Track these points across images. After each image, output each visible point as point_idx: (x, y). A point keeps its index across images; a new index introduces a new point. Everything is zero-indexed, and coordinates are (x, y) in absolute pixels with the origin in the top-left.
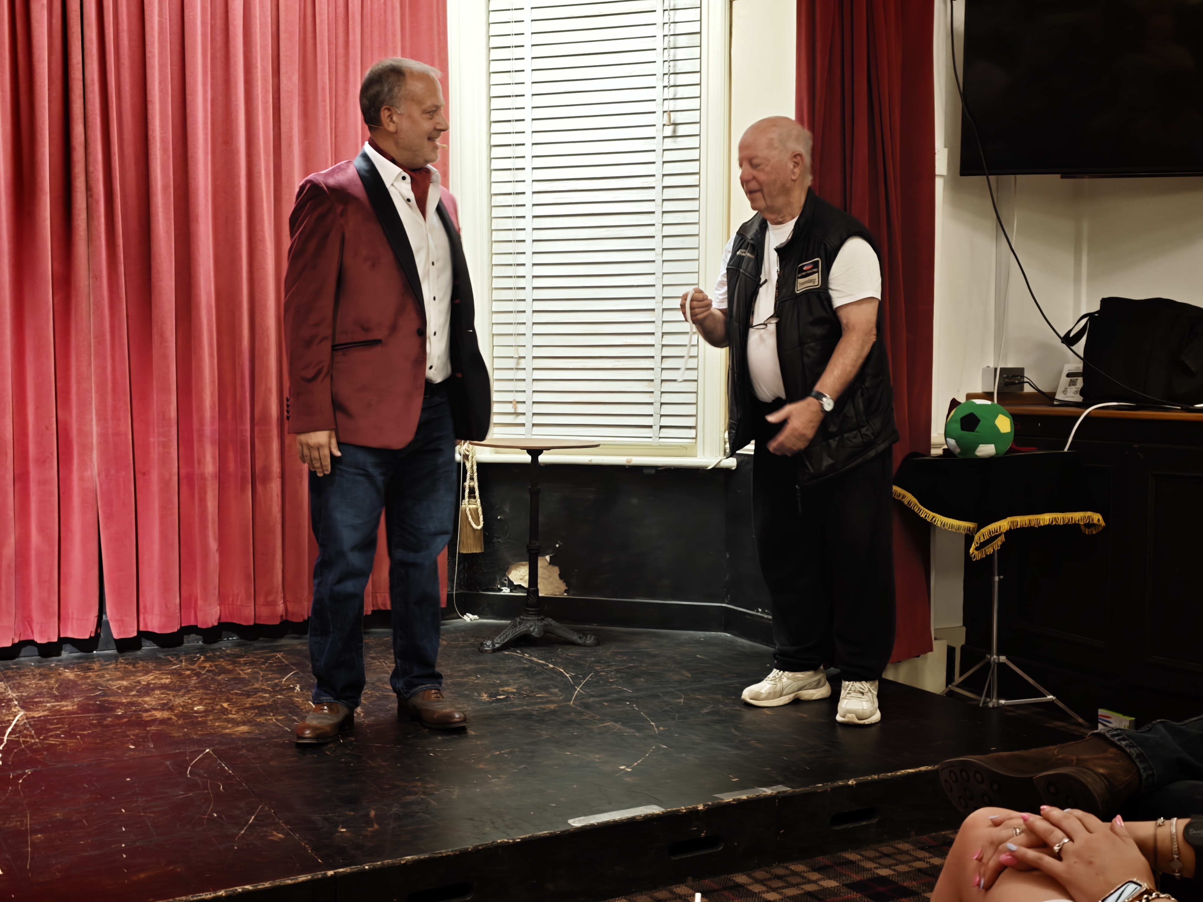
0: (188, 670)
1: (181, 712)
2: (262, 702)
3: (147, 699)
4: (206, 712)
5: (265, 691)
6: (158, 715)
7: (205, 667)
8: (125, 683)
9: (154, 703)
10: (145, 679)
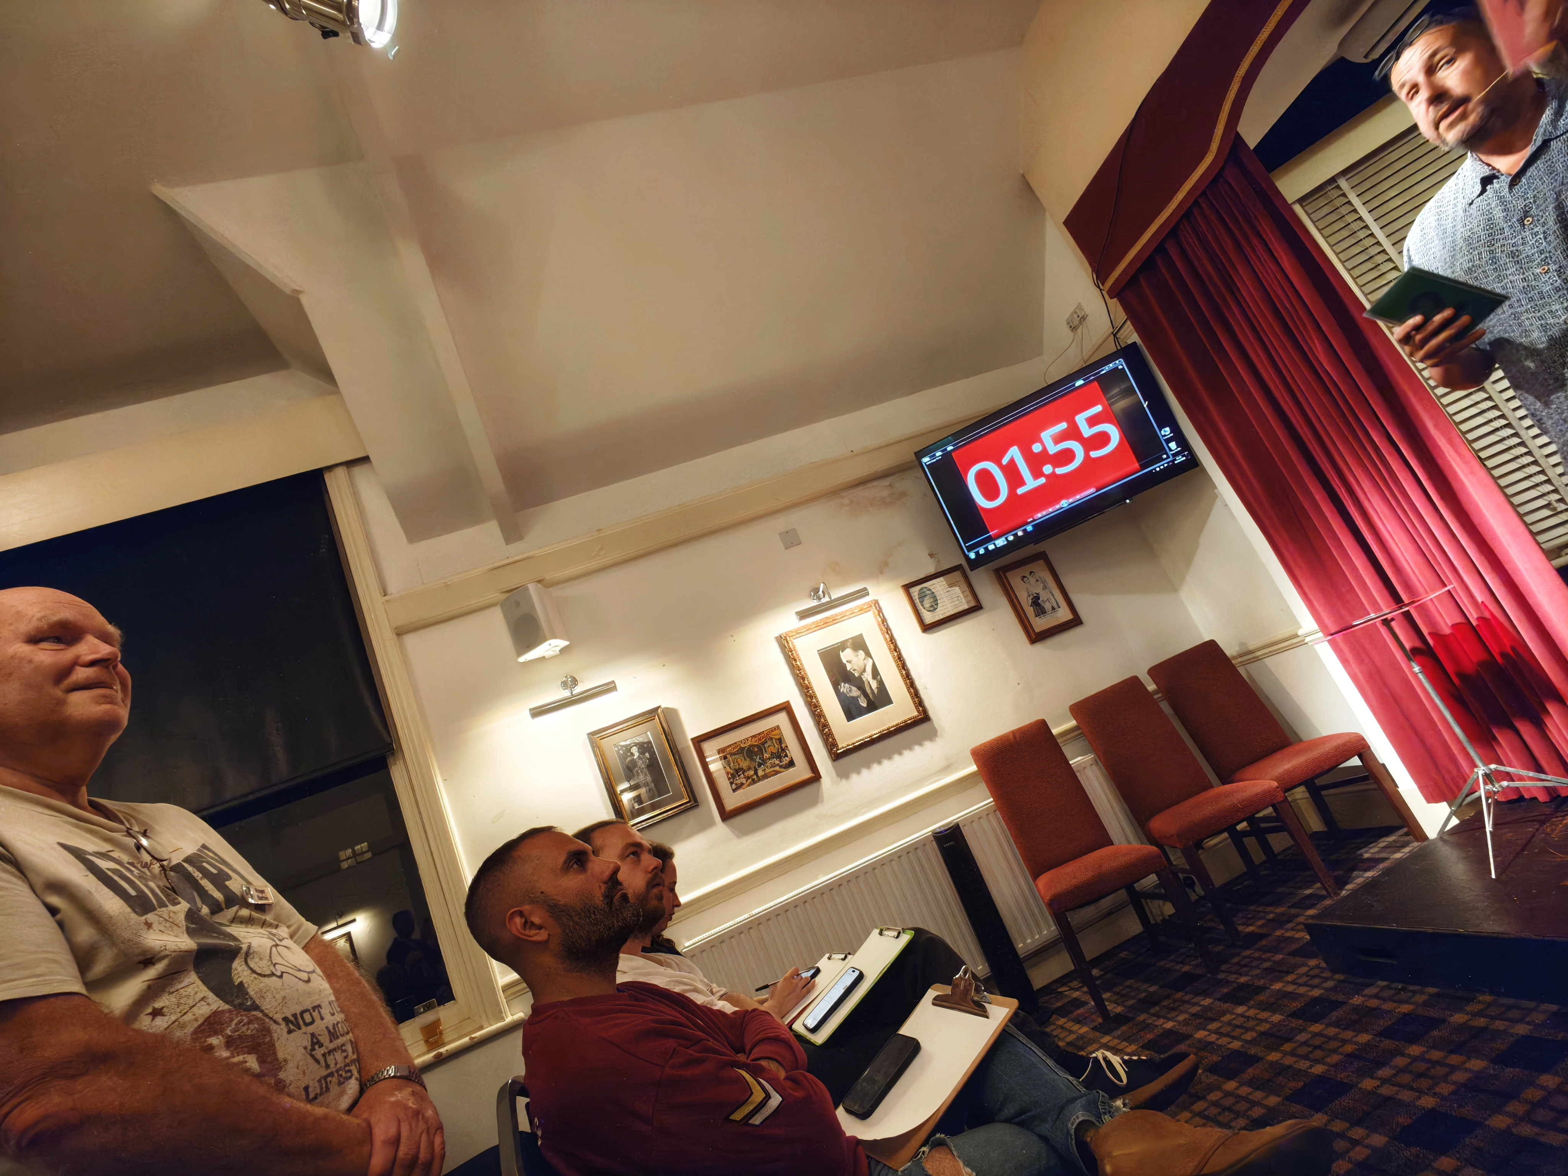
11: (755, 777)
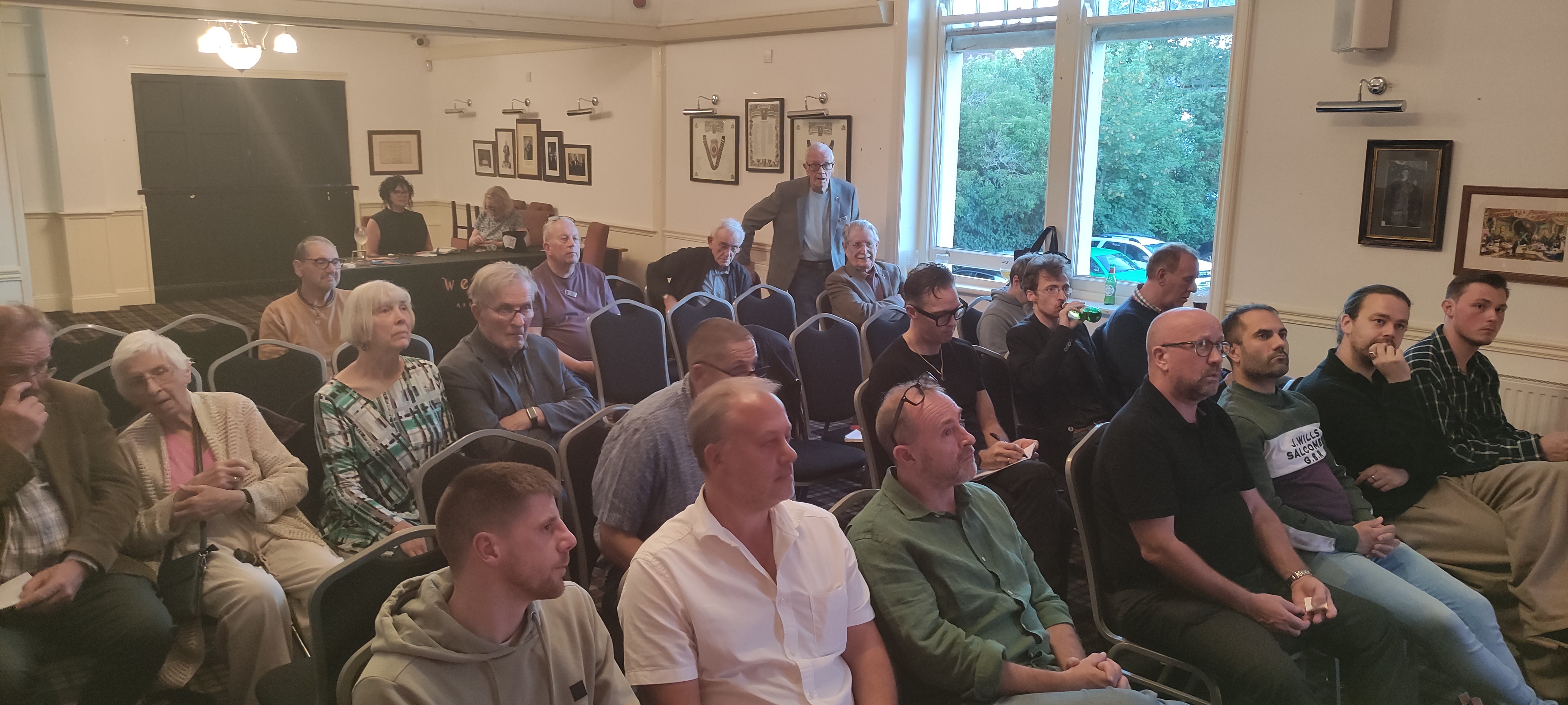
11: (1511, 251)
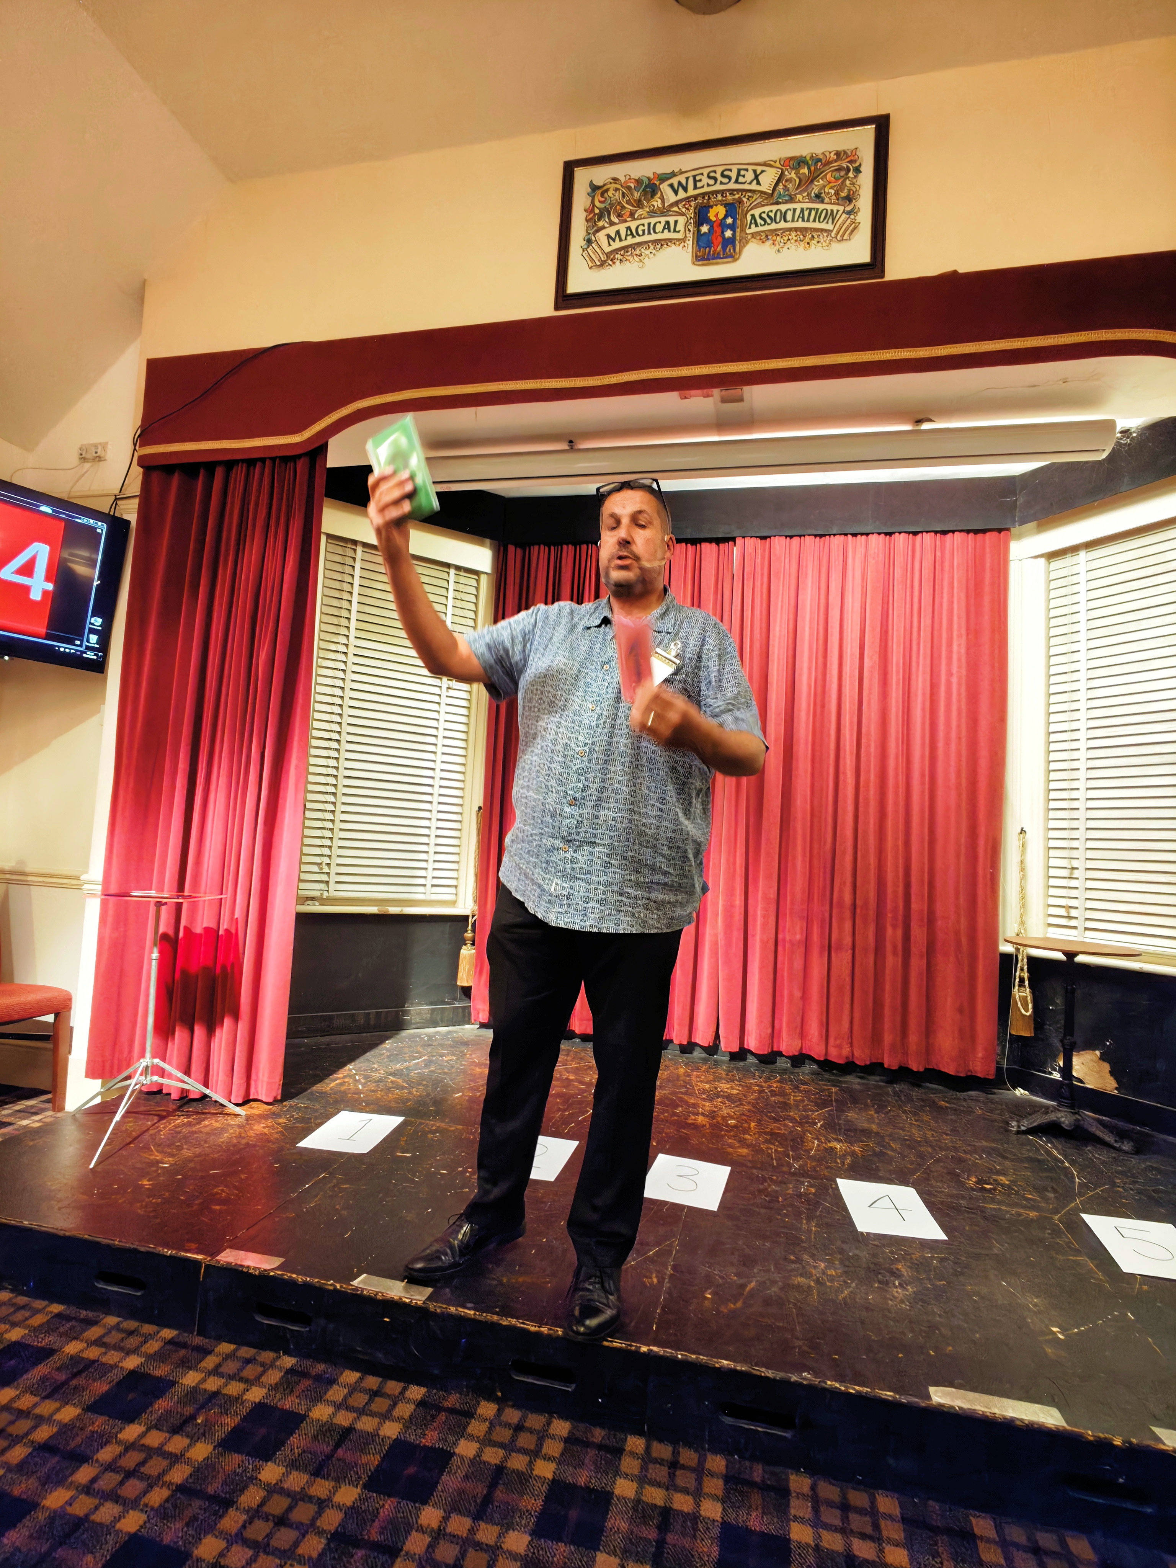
0: (758, 1086)
1: (718, 1122)
2: (781, 1129)
3: (707, 1104)
4: (735, 1126)
5: (793, 1120)
6: (700, 1119)
7: (771, 1087)
8: (707, 1086)
9: (708, 1109)
10: (724, 1086)
